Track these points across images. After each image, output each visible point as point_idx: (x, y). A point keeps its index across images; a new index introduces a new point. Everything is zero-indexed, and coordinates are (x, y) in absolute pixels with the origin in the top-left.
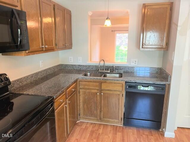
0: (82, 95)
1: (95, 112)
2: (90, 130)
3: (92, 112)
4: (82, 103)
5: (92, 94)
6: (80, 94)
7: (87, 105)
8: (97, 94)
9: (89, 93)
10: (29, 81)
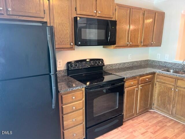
0: (158, 88)
1: (168, 106)
2: (159, 120)
3: (165, 106)
4: (157, 94)
5: (167, 89)
6: (156, 86)
7: (161, 98)
8: (172, 89)
9: (164, 87)
10: (117, 67)
